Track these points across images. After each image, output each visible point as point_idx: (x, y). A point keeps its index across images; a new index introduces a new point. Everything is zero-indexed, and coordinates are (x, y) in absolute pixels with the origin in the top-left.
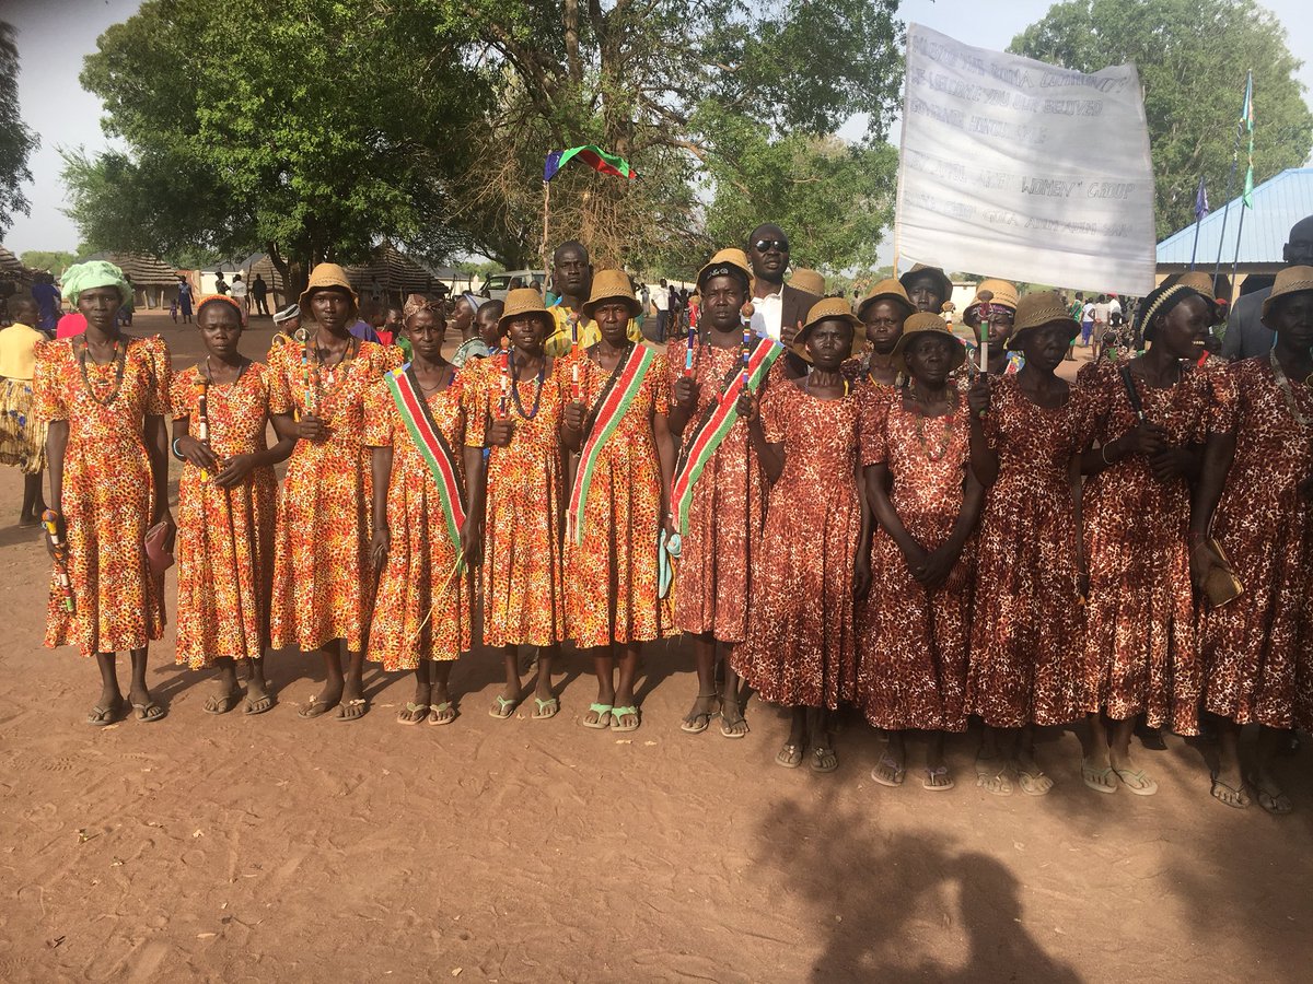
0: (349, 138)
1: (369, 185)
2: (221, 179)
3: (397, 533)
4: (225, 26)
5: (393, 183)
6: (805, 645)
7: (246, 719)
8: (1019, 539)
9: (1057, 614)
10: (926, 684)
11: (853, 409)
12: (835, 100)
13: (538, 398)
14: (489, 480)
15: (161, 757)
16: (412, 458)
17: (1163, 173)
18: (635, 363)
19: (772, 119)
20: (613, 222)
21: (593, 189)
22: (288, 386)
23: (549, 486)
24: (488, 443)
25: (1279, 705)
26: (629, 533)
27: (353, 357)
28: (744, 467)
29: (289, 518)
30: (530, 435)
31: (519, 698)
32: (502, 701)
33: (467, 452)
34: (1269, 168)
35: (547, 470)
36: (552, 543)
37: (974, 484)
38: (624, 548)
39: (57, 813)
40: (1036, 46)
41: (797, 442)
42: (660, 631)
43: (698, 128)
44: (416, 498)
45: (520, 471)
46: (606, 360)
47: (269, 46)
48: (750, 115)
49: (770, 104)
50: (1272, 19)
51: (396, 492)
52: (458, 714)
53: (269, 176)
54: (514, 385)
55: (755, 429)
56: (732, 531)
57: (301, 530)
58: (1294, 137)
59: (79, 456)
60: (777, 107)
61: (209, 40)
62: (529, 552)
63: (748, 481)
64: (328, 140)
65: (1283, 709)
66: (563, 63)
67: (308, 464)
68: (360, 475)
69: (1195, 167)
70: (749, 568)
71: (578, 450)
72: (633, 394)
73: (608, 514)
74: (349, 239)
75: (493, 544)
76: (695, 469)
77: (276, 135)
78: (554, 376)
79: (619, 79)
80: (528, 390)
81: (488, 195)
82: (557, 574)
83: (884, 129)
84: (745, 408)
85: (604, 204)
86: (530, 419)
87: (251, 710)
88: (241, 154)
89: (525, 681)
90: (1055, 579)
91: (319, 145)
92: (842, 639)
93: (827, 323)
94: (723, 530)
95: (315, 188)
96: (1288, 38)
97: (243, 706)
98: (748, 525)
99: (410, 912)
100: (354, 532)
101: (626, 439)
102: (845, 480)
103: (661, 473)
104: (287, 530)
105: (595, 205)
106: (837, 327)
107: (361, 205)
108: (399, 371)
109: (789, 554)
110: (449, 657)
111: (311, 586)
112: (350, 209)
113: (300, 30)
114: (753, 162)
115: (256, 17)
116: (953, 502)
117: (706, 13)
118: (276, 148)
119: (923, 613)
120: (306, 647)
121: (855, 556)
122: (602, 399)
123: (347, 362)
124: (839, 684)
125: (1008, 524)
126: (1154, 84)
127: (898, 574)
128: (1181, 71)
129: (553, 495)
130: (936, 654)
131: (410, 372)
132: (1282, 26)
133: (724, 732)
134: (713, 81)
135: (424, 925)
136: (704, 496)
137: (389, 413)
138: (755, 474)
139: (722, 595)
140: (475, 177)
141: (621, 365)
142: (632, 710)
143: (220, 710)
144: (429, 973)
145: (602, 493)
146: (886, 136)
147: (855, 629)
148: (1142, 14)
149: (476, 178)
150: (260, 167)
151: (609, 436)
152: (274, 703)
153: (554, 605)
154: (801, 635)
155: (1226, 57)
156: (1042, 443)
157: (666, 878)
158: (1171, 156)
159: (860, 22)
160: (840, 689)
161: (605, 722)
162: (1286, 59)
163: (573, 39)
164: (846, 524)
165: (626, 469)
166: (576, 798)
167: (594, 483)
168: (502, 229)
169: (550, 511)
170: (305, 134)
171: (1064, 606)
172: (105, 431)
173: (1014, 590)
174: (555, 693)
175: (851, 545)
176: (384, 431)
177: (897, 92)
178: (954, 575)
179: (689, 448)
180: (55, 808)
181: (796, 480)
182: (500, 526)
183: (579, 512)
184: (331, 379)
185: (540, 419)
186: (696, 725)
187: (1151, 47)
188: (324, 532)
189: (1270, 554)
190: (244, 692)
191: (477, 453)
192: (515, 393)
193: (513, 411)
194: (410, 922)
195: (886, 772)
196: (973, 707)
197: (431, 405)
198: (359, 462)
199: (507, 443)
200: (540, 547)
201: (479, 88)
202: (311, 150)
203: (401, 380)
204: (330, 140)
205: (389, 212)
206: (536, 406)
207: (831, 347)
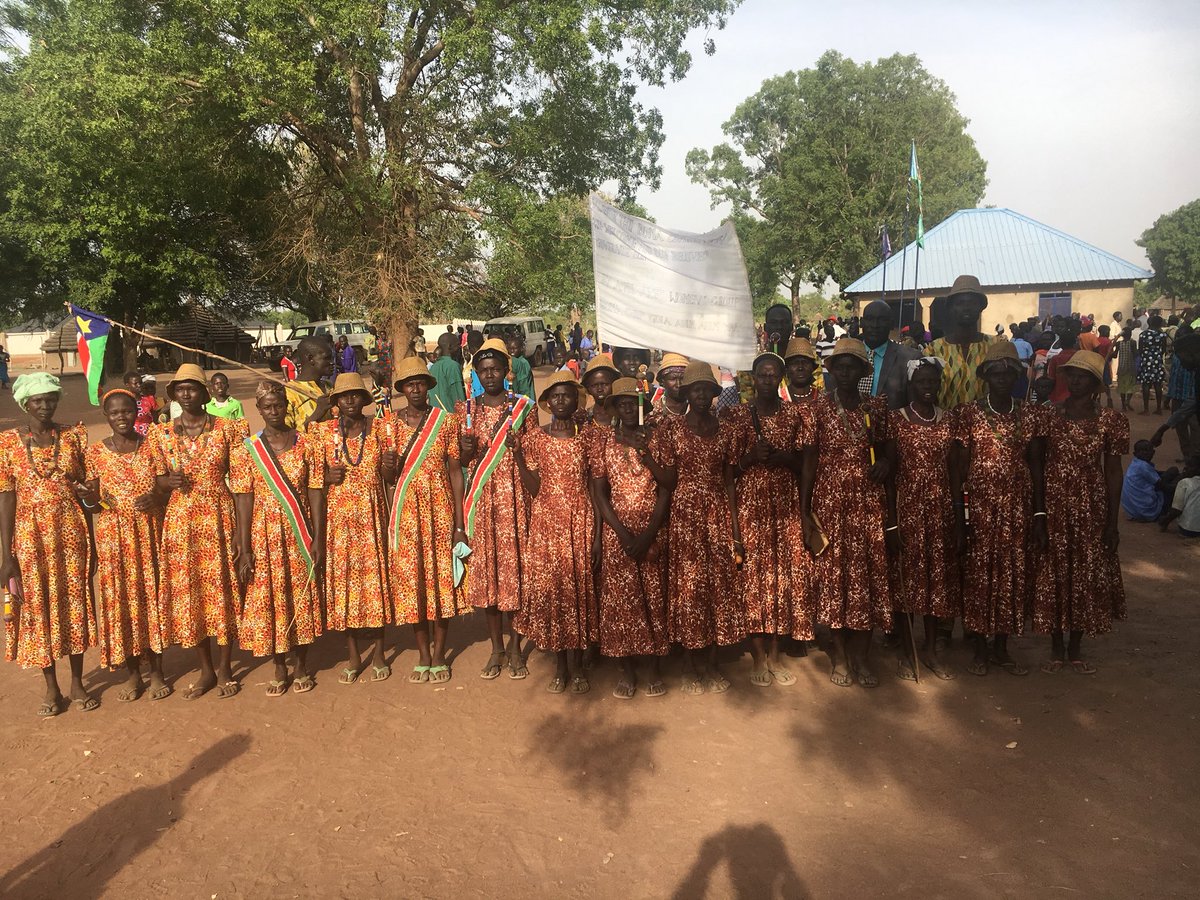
0: (155, 210)
1: (176, 251)
2: (32, 252)
3: (260, 555)
4: (39, 122)
5: (199, 249)
6: (565, 607)
7: (153, 703)
8: (693, 524)
9: (723, 571)
10: (640, 624)
11: (582, 444)
12: (591, 167)
13: (362, 450)
14: (329, 510)
15: (94, 733)
16: (270, 500)
17: (867, 216)
18: (432, 422)
19: (539, 185)
20: (405, 278)
21: (385, 251)
22: (162, 454)
23: (373, 511)
24: (327, 484)
25: (860, 616)
26: (433, 542)
27: (211, 430)
28: (511, 488)
29: (168, 550)
30: (357, 477)
31: (360, 669)
32: (348, 672)
33: (310, 493)
34: (949, 207)
35: (371, 501)
36: (379, 553)
37: (663, 491)
38: (431, 553)
39: (29, 774)
40: (755, 114)
41: (545, 469)
42: (457, 610)
43: (474, 193)
44: (275, 529)
45: (352, 503)
46: (412, 419)
47: (81, 137)
48: (519, 181)
49: (535, 172)
50: (941, 86)
51: (258, 525)
52: (315, 684)
53: (78, 247)
54: (344, 442)
55: (519, 456)
56: (505, 532)
57: (178, 559)
58: (971, 179)
59: (32, 516)
60: (542, 174)
61: (26, 134)
62: (362, 561)
63: (514, 498)
64: (136, 214)
65: (863, 618)
66: (351, 141)
67: (181, 510)
68: (220, 515)
69: (891, 209)
70: (519, 558)
71: (394, 483)
72: (431, 444)
73: (415, 529)
74: (159, 301)
75: (332, 556)
76: (477, 491)
77: (85, 210)
78: (374, 431)
79: (402, 157)
80: (354, 445)
81: (290, 258)
82: (384, 575)
83: (632, 193)
84: (510, 443)
85: (397, 264)
86: (357, 465)
87: (155, 696)
88: (50, 229)
89: (364, 656)
90: (720, 548)
91: (126, 218)
92: (586, 600)
93: (558, 387)
94: (499, 533)
95: (124, 257)
96: (957, 101)
97: (148, 694)
98: (516, 528)
99: (301, 802)
100: (218, 559)
101: (427, 476)
102: (581, 492)
103: (453, 499)
104: (167, 559)
105: (388, 264)
106: (566, 389)
107: (170, 269)
108: (255, 437)
109: (547, 546)
110: (307, 641)
111: (188, 600)
112: (160, 273)
113: (112, 124)
114: (523, 223)
115: (70, 115)
116: (649, 503)
117: (475, 98)
118: (85, 222)
119: (634, 577)
120: (187, 645)
121: (592, 544)
122: (409, 448)
123: (205, 434)
124: (588, 632)
125: (686, 514)
126: (853, 142)
127: (617, 552)
128: (874, 131)
129: (377, 518)
130: (645, 603)
131: (263, 437)
132: (950, 90)
133: (511, 675)
134: (486, 153)
135: (312, 808)
136: (485, 510)
137: (250, 469)
138: (519, 492)
139: (501, 579)
140: (277, 243)
141: (422, 424)
142: (444, 668)
143: (132, 698)
144: (319, 831)
145: (410, 514)
146: (634, 198)
147: (595, 592)
148: (838, 86)
149: (279, 244)
150: (70, 241)
151: (417, 474)
152: (172, 691)
153: (383, 595)
154: (561, 601)
155: (908, 119)
156: (703, 460)
157: (473, 765)
158: (871, 202)
159: (605, 106)
160: (588, 635)
161: (425, 678)
162: (957, 117)
163: (359, 123)
164: (584, 522)
165: (428, 497)
166: (408, 727)
167: (405, 507)
168: (305, 287)
169: (376, 530)
170: (113, 208)
171: (726, 565)
172: (51, 496)
173: (693, 558)
174: (388, 663)
175: (589, 536)
176: (247, 481)
177: (639, 161)
178: (651, 551)
179: (472, 477)
180: (26, 770)
181: (548, 495)
182: (338, 543)
183: (396, 526)
184: (194, 447)
185: (364, 465)
186: (491, 673)
187: (848, 113)
188: (196, 558)
189: (839, 520)
190: (149, 684)
191: (318, 493)
192: (345, 448)
193: (344, 460)
194: (302, 807)
195: (622, 691)
196: (675, 637)
197: (281, 460)
198: (219, 506)
199: (340, 482)
200: (370, 557)
201: (276, 162)
202: (120, 223)
203: (257, 444)
204: (137, 214)
205: (196, 275)
206: (361, 456)
207: (563, 403)
